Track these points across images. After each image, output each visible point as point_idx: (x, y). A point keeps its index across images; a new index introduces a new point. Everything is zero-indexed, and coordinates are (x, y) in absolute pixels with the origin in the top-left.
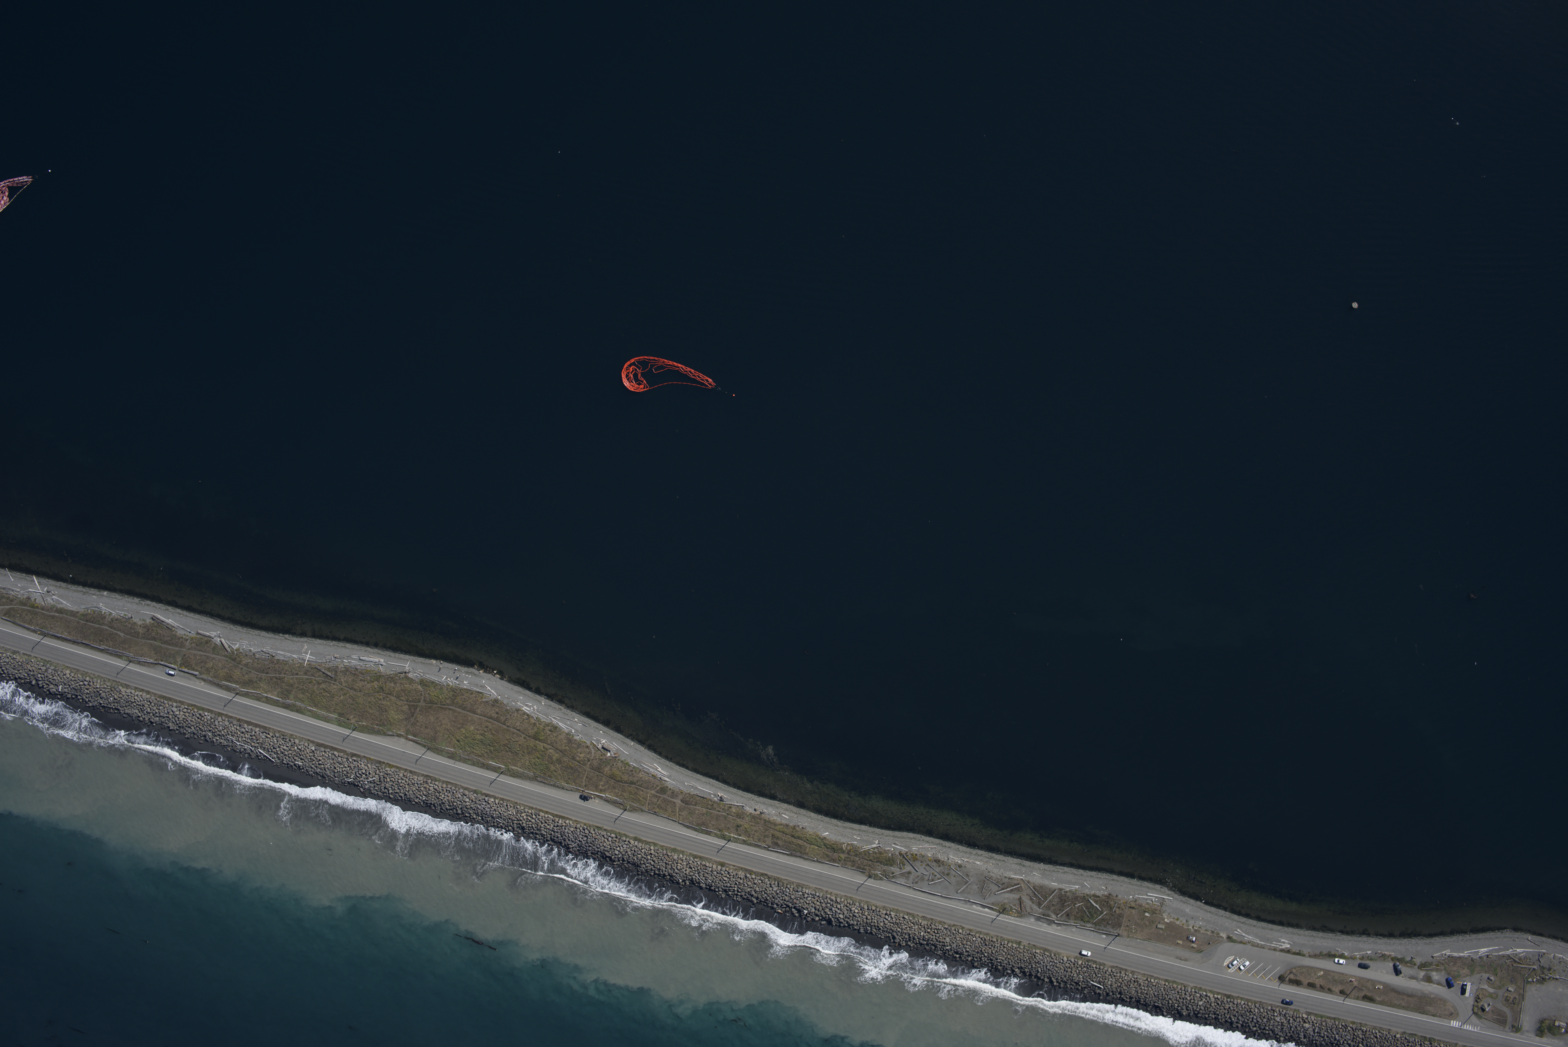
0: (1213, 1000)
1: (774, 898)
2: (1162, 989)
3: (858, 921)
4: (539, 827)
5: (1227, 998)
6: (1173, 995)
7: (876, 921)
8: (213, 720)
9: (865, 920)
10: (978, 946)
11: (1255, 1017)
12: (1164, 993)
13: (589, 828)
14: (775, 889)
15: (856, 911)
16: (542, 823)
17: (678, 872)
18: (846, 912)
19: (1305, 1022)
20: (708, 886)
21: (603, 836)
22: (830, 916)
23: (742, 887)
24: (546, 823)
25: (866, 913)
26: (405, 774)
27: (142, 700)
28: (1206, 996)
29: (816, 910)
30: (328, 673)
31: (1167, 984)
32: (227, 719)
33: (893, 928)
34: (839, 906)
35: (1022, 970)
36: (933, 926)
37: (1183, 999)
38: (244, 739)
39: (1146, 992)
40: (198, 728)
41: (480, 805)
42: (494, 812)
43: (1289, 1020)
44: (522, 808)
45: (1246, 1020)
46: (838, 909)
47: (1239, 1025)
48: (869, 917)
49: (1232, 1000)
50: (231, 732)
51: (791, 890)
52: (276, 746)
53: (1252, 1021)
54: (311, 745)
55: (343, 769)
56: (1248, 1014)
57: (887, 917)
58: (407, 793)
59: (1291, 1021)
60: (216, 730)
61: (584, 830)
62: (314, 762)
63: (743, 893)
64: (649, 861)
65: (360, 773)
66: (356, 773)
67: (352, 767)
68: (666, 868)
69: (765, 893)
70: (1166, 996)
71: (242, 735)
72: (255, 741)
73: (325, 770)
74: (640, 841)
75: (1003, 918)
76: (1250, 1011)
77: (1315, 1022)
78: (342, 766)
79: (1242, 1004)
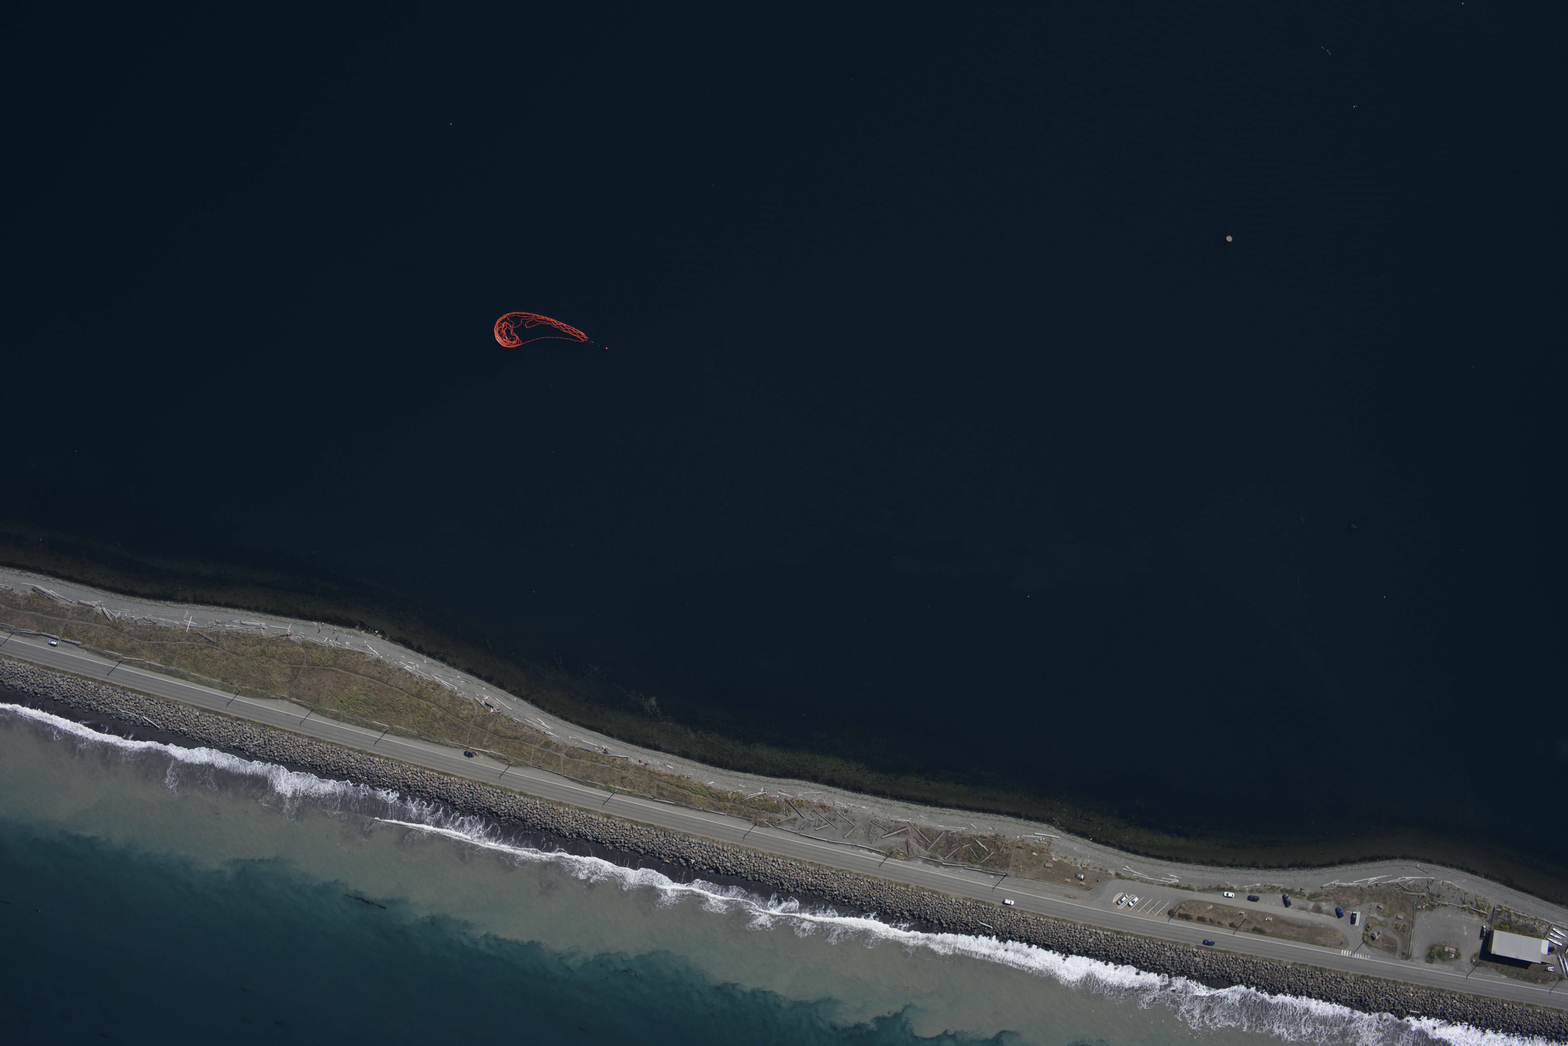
0: (1103, 937)
1: (660, 848)
2: (1052, 927)
3: (746, 869)
4: (424, 785)
5: (1117, 934)
6: (1063, 933)
7: (763, 869)
8: (96, 689)
9: (752, 867)
10: (866, 890)
11: (1145, 953)
12: (1054, 931)
13: (474, 784)
14: (662, 839)
15: (743, 859)
16: (427, 781)
17: (564, 825)
18: (733, 860)
19: (1195, 956)
20: (595, 838)
21: (489, 792)
22: (718, 865)
23: (628, 838)
24: (431, 780)
25: (753, 861)
26: (290, 736)
27: (25, 671)
28: (1096, 933)
29: (703, 859)
30: (211, 639)
31: (1056, 922)
32: (110, 688)
33: (780, 875)
34: (726, 855)
35: (911, 913)
36: (820, 871)
37: (1073, 937)
38: (129, 706)
39: (1035, 931)
40: (82, 698)
41: (365, 765)
42: (380, 772)
43: (1180, 954)
44: (407, 766)
45: (1136, 956)
46: (725, 857)
47: (1130, 961)
48: (756, 865)
49: (1122, 936)
50: (115, 700)
51: (678, 839)
52: (160, 712)
53: (1143, 956)
54: (195, 710)
55: (228, 734)
56: (1138, 950)
57: (774, 864)
58: (292, 755)
59: (1181, 956)
60: (101, 699)
61: (469, 786)
62: (199, 728)
63: (630, 845)
64: (536, 815)
65: (245, 736)
66: (241, 736)
67: (237, 731)
68: (552, 822)
69: (652, 844)
70: (1056, 934)
71: (126, 702)
72: (139, 708)
73: (210, 734)
74: (525, 795)
75: (890, 861)
76: (1141, 947)
77: (1205, 955)
78: (227, 731)
79: (1132, 940)
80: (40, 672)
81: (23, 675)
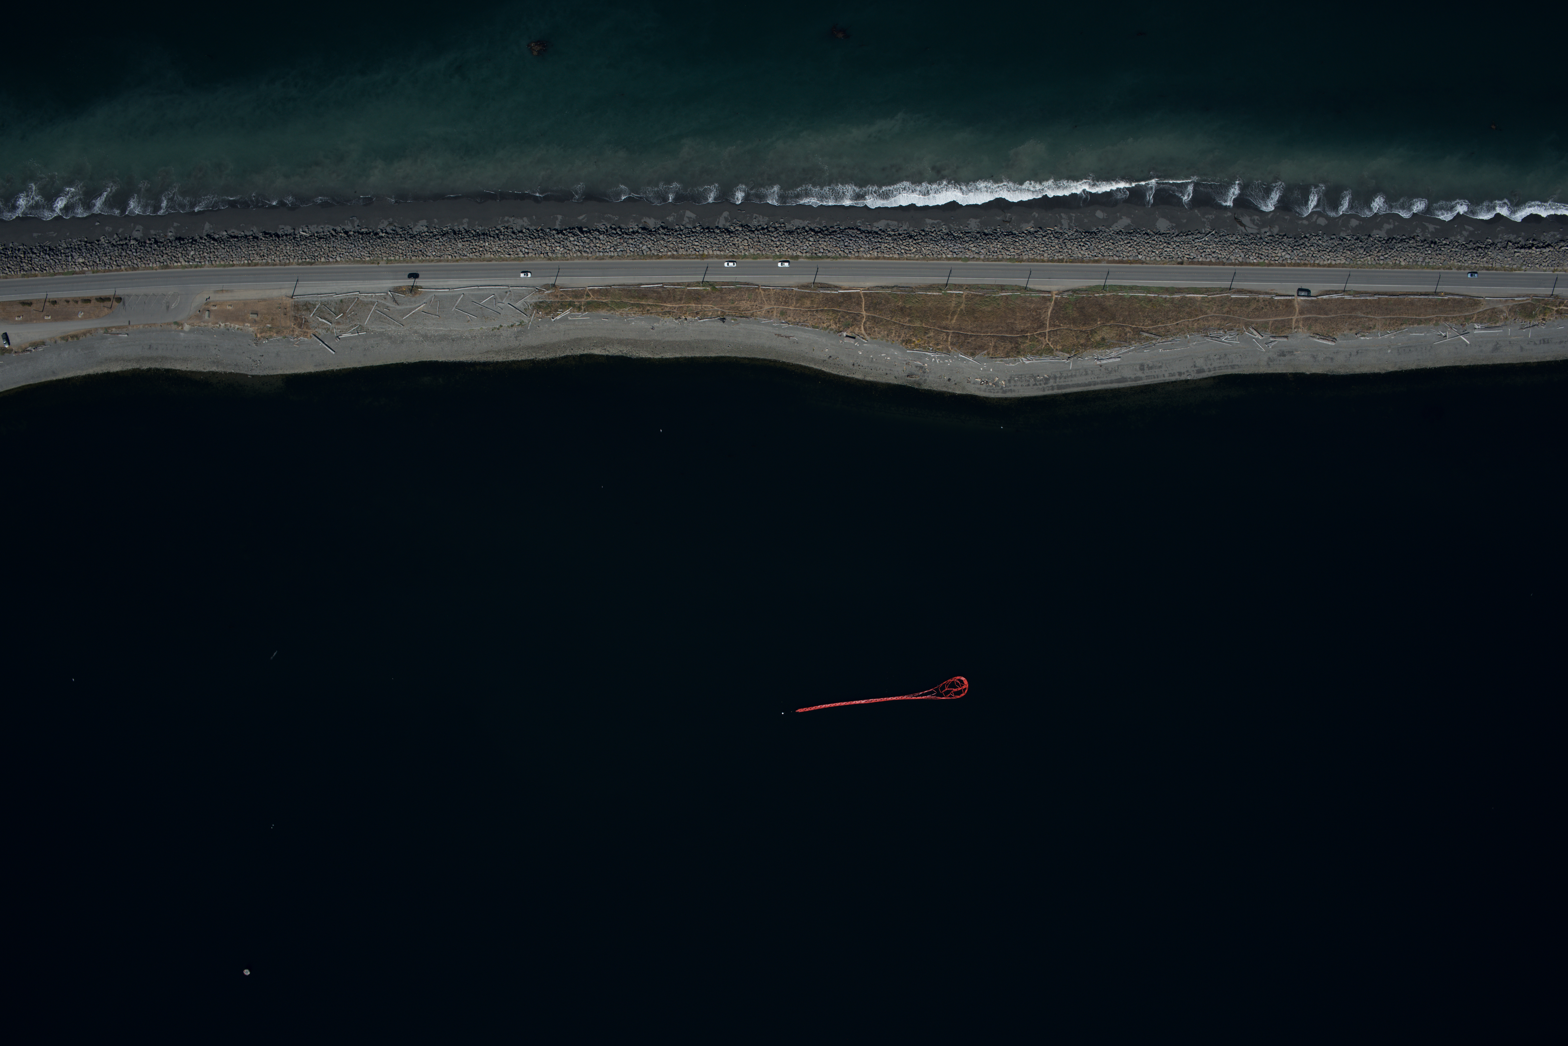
1: (644, 238)
2: (234, 256)
3: (553, 239)
4: (895, 242)
7: (536, 243)
8: (1247, 256)
9: (547, 242)
10: (429, 248)
11: (135, 254)
12: (231, 253)
13: (846, 255)
15: (558, 248)
16: (893, 247)
17: (745, 237)
18: (568, 244)
24: (889, 249)
26: (1042, 257)
28: (189, 262)
29: (599, 238)
31: (231, 263)
33: (518, 241)
34: (577, 248)
37: (211, 252)
38: (1210, 247)
39: (250, 249)
40: (1259, 244)
41: (960, 248)
42: (943, 244)
48: (544, 246)
50: (1225, 250)
51: (628, 251)
52: (1177, 248)
54: (1143, 259)
55: (1104, 245)
56: (142, 255)
57: (527, 251)
59: (98, 260)
60: (1241, 248)
63: (675, 234)
64: (777, 239)
65: (1087, 246)
66: (1091, 245)
67: (1096, 249)
68: (758, 237)
70: (228, 250)
71: (1214, 250)
72: (1199, 248)
76: (140, 259)
77: (74, 266)
78: (1106, 247)
79: (151, 263)
80: (1307, 258)
81: (1324, 252)
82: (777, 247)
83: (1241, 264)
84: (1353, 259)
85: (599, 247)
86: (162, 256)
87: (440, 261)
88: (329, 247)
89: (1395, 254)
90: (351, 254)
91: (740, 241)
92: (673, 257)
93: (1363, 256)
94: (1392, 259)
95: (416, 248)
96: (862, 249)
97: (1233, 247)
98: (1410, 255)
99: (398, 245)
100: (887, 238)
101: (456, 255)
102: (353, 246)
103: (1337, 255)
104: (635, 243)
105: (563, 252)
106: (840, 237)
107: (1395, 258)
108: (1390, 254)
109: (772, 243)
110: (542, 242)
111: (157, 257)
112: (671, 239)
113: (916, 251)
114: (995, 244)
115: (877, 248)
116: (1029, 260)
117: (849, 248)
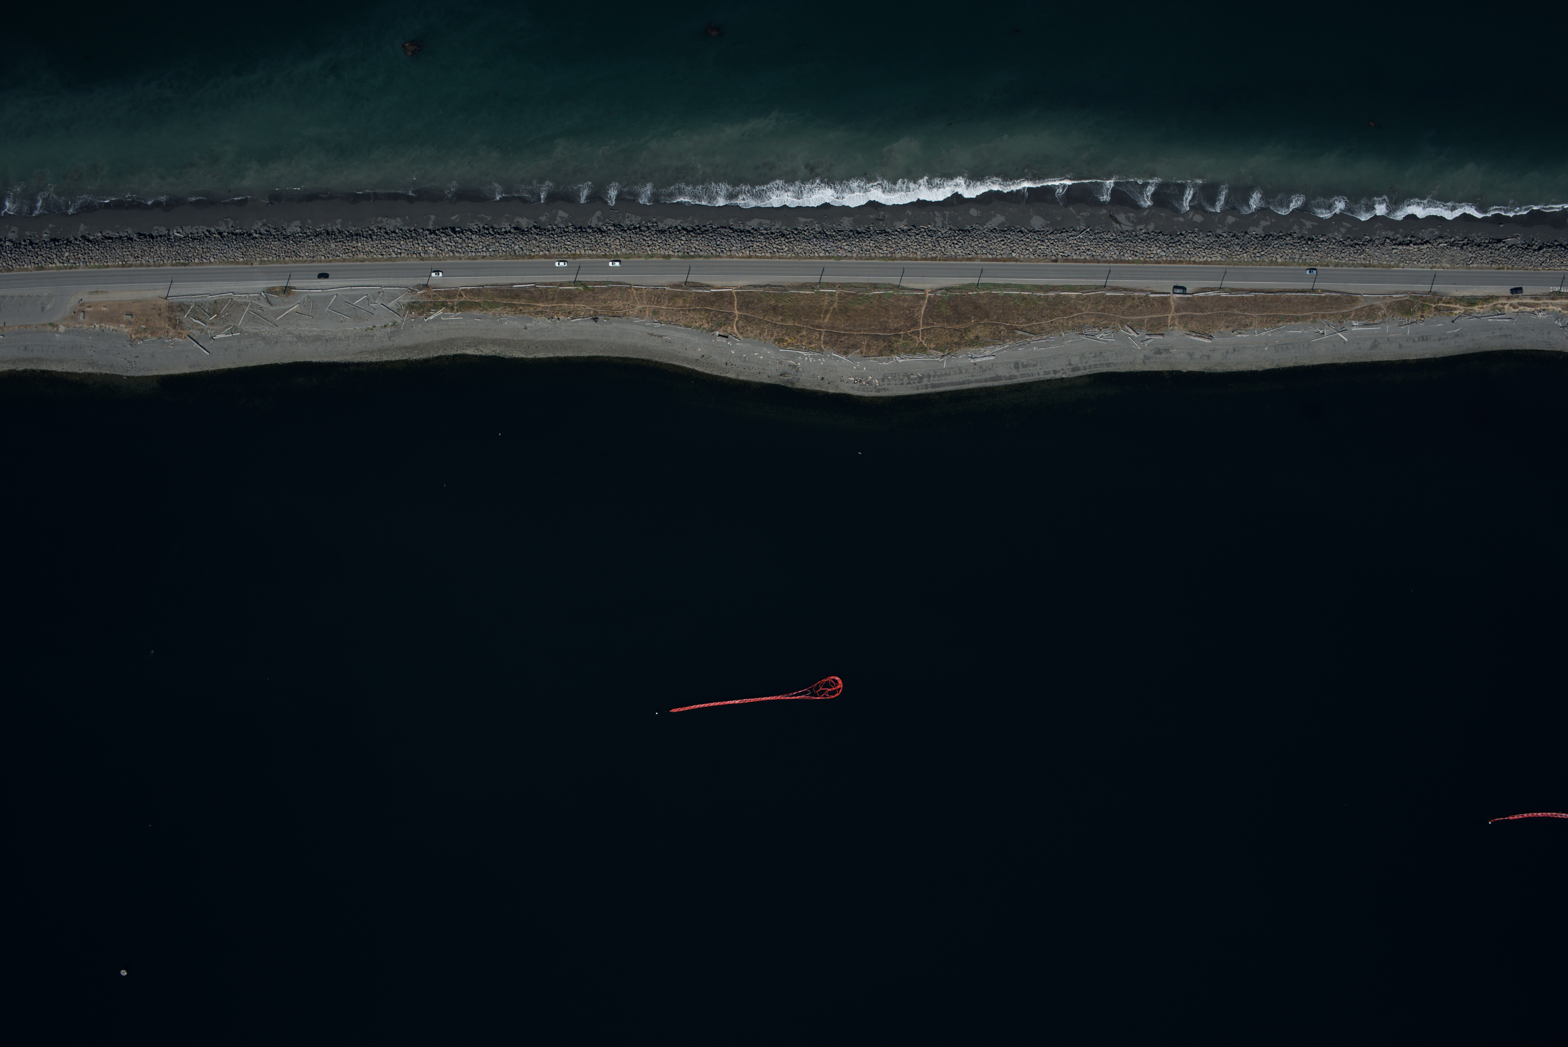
0: (56, 261)
1: (516, 238)
3: (426, 239)
4: (767, 241)
6: (96, 254)
7: (409, 243)
8: (1122, 254)
9: (420, 242)
11: (9, 255)
13: (718, 254)
14: (517, 247)
15: (431, 248)
16: (765, 246)
17: (617, 237)
18: (441, 244)
20: (584, 232)
21: (701, 251)
22: (455, 236)
24: (762, 247)
25: (420, 248)
28: (63, 263)
30: (1021, 333)
31: (105, 264)
32: (1108, 259)
34: (449, 248)
35: (252, 237)
36: (352, 254)
37: (85, 253)
38: (1085, 244)
40: (1134, 241)
41: (832, 246)
42: (816, 243)
44: (789, 255)
46: (449, 245)
48: (417, 246)
50: (1100, 247)
54: (1017, 257)
61: (722, 251)
70: (103, 251)
72: (1074, 245)
73: (996, 237)
76: (15, 260)
78: (980, 245)
79: (26, 265)
80: (1182, 256)
81: (1200, 249)
82: (649, 246)
83: (1116, 261)
84: (1229, 256)
85: (472, 247)
86: (37, 258)
87: (313, 262)
88: (202, 248)
89: (1271, 251)
90: (225, 255)
91: (612, 241)
92: (545, 256)
93: (1239, 253)
94: (1268, 256)
95: (289, 249)
96: (734, 248)
97: (1108, 244)
98: (1286, 252)
99: (272, 246)
100: (759, 237)
101: (328, 255)
102: (227, 247)
103: (1213, 252)
104: (507, 243)
105: (435, 252)
106: (712, 236)
107: (1272, 255)
108: (1266, 251)
109: (644, 243)
110: (414, 243)
111: (32, 258)
112: (543, 239)
113: (788, 250)
114: (868, 242)
115: (749, 247)
116: (902, 258)
117: (721, 247)
